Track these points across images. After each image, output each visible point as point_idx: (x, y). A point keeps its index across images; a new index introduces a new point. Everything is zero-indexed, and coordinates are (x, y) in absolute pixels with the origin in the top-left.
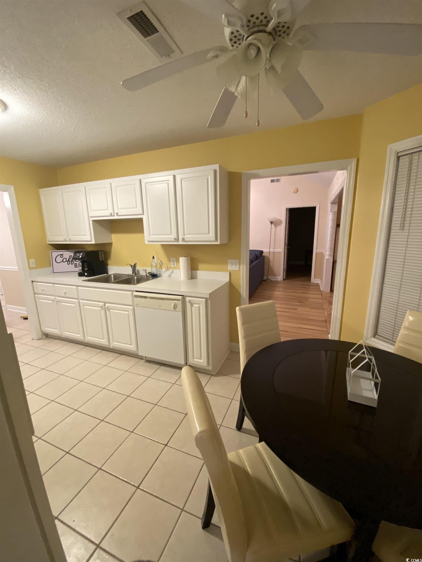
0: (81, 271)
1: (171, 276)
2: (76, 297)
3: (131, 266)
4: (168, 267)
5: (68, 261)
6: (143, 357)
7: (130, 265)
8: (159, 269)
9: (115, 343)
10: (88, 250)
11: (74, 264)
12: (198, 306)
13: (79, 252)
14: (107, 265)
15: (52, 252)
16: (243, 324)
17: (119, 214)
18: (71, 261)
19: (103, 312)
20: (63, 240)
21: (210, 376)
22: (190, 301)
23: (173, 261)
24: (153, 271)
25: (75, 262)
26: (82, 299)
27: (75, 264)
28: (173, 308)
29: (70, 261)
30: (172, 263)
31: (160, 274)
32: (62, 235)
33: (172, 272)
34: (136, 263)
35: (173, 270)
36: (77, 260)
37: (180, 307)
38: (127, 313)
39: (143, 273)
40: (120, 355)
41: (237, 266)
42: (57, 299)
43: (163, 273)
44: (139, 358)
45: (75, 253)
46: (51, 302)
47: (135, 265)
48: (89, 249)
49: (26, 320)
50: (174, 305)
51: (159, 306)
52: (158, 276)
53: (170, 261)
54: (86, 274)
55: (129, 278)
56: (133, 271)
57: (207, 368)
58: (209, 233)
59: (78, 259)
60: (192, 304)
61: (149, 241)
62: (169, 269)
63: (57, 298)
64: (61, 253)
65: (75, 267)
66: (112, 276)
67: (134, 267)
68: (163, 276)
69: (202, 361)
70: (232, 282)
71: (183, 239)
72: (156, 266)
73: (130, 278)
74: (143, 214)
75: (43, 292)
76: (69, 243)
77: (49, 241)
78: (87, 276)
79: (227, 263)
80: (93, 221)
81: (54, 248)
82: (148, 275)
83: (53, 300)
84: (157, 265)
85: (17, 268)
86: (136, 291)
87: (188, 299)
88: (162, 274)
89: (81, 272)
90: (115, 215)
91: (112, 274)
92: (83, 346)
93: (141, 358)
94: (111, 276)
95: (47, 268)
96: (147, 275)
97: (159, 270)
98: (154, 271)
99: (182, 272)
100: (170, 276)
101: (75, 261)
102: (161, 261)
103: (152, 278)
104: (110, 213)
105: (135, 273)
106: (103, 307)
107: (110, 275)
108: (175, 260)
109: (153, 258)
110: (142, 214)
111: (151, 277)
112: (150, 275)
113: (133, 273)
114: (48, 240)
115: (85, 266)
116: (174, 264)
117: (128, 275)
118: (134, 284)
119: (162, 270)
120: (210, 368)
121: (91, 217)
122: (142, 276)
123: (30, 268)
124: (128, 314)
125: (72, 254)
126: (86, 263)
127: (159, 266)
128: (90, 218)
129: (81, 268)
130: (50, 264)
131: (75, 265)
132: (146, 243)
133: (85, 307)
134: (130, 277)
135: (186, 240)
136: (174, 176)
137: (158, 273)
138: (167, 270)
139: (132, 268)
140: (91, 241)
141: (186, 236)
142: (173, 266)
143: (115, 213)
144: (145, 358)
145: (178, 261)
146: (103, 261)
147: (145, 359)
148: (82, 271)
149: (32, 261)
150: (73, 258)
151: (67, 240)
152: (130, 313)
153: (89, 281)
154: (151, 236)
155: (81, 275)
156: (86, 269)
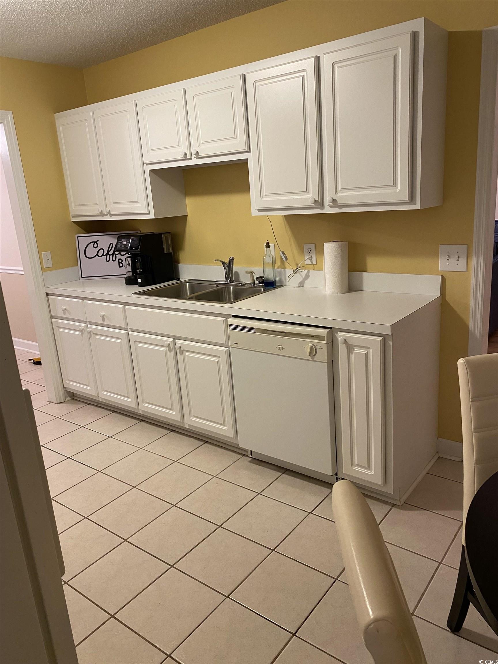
0: (130, 274)
1: (305, 286)
2: (123, 325)
3: (223, 263)
4: (297, 265)
5: (106, 255)
6: (246, 451)
7: (221, 261)
8: (279, 270)
9: (193, 419)
10: (142, 232)
11: (117, 260)
12: (364, 352)
13: (127, 237)
14: (178, 262)
15: (78, 237)
16: (474, 398)
17: (200, 155)
18: (113, 254)
19: (171, 356)
20: (98, 213)
21: (389, 507)
22: (345, 342)
23: (310, 252)
24: (266, 274)
25: (119, 257)
26: (132, 330)
27: (119, 259)
28: (308, 352)
29: (110, 255)
30: (306, 258)
31: (281, 281)
32: (96, 204)
33: (307, 276)
34: (233, 258)
35: (308, 272)
36: (122, 253)
37: (322, 354)
38: (216, 359)
39: (246, 279)
40: (202, 443)
41: (462, 262)
42: (90, 328)
43: (288, 279)
44: (239, 454)
45: (119, 238)
46: (80, 333)
47: (231, 261)
48: (145, 230)
49: (39, 366)
50: (311, 347)
51: (279, 348)
52: (277, 284)
53: (302, 251)
54: (139, 280)
55: (219, 289)
56: (226, 274)
57: (384, 490)
58: (394, 184)
59: (126, 250)
60: (350, 348)
61: (260, 210)
62: (301, 271)
63: (89, 326)
64: (94, 239)
65: (120, 267)
66: (188, 284)
67: (229, 266)
68: (288, 284)
69: (372, 473)
70: (447, 298)
71: (334, 201)
72: (273, 264)
73: (221, 289)
74: (249, 151)
75: (65, 314)
76: (108, 218)
77: (74, 216)
78: (141, 285)
79: (436, 254)
80: (151, 171)
81: (82, 231)
82: (256, 282)
83: (82, 331)
84: (274, 262)
85: (22, 269)
86: (234, 316)
87: (341, 336)
88: (285, 279)
89: (130, 277)
90: (193, 156)
91: (187, 281)
92: (135, 421)
93: (243, 453)
94: (186, 285)
95: (70, 268)
96: (254, 284)
97: (280, 273)
98: (270, 275)
99: (327, 276)
100: (301, 284)
101: (120, 253)
102: (283, 253)
103: (264, 290)
104: (184, 154)
105: (230, 279)
106: (172, 346)
107: (184, 283)
108: (314, 249)
109: (268, 246)
110: (247, 150)
111: (263, 287)
112: (260, 283)
113: (227, 279)
114: (72, 213)
115: (138, 265)
116: (311, 259)
117: (217, 284)
118: (230, 302)
119: (285, 271)
120: (390, 489)
121: (147, 164)
122: (245, 285)
123: (43, 270)
124: (218, 362)
125: (115, 242)
126: (140, 258)
127: (278, 263)
128: (145, 165)
129: (129, 269)
130: (76, 262)
131: (119, 263)
132: (255, 213)
133: (139, 345)
134: (221, 287)
135: (340, 202)
136: (318, 59)
137: (277, 279)
138: (295, 273)
139: (225, 268)
140: (148, 214)
141: (339, 194)
142: (308, 262)
143: (193, 152)
144: (251, 454)
145: (320, 251)
146: (170, 254)
147: (251, 456)
148: (133, 275)
149: (47, 254)
150: (116, 249)
151: (105, 213)
152: (221, 362)
153: (144, 293)
154: (264, 199)
155: (130, 281)
156: (138, 271)
